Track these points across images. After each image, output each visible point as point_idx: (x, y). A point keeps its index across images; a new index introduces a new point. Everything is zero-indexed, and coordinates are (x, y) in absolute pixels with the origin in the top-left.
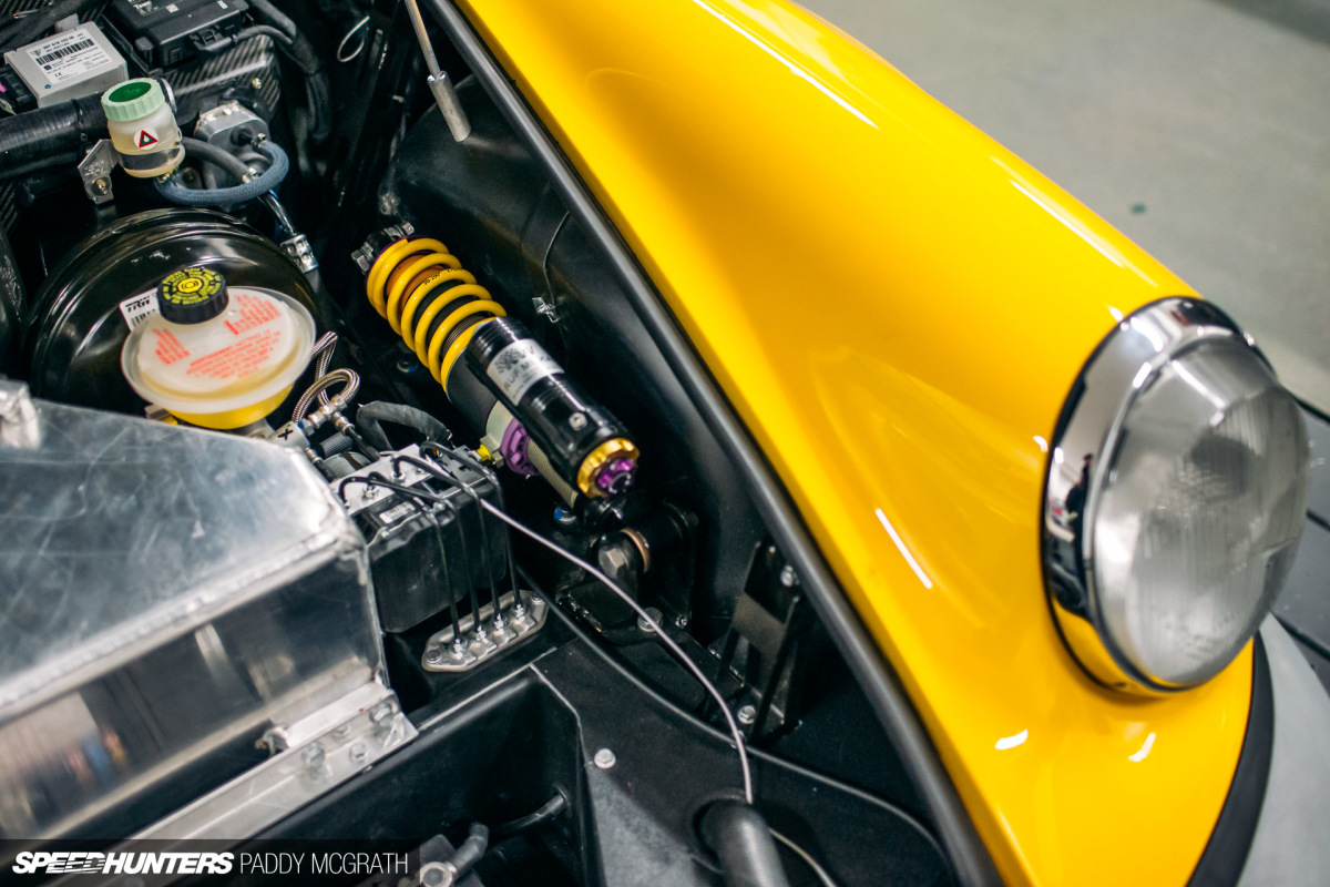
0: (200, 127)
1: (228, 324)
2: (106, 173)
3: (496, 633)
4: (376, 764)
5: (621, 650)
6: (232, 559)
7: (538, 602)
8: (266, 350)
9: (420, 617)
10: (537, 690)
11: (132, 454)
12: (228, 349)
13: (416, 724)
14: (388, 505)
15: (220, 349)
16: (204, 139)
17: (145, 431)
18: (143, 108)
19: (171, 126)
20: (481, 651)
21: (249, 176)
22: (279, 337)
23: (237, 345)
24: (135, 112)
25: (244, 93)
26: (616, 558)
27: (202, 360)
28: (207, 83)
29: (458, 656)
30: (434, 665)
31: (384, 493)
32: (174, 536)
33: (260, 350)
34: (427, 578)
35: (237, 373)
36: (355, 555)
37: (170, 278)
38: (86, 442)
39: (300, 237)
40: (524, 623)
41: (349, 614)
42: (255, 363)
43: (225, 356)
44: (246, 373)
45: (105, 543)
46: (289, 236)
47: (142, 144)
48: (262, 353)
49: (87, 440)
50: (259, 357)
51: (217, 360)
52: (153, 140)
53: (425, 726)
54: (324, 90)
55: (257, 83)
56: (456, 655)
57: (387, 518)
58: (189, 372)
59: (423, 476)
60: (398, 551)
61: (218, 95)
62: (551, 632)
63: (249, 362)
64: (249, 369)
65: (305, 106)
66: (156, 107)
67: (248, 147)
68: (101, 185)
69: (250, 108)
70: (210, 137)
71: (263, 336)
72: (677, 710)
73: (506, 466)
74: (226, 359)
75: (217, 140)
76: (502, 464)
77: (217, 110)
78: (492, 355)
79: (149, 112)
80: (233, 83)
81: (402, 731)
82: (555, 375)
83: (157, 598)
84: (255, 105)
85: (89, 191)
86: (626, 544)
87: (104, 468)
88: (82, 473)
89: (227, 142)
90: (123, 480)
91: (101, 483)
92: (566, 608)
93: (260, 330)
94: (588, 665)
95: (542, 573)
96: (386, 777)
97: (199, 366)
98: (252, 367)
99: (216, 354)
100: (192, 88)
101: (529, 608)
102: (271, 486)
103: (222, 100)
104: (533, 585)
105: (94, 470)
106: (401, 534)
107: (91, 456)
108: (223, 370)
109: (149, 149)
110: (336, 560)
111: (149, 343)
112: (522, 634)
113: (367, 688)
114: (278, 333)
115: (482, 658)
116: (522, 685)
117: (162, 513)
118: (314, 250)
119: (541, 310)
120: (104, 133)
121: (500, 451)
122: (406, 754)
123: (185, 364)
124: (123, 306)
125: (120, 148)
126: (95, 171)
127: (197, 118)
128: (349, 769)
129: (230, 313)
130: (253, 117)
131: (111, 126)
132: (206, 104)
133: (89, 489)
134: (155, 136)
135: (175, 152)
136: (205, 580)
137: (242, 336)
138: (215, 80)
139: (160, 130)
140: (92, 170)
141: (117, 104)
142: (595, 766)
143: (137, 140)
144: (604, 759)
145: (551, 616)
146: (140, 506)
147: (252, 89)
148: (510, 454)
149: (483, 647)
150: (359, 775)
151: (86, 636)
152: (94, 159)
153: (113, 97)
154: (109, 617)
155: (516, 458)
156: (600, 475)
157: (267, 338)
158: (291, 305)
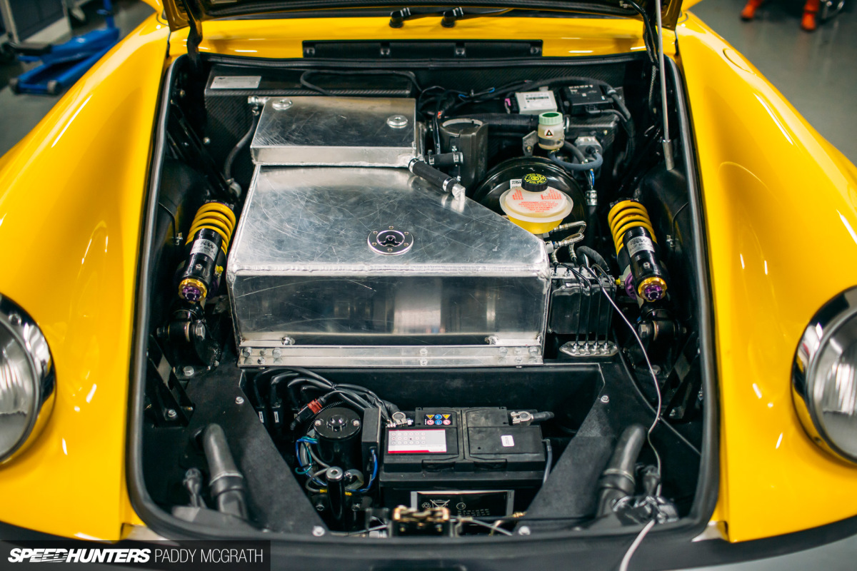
0: (577, 142)
1: (542, 196)
2: (532, 144)
3: (592, 350)
4: (524, 367)
5: (636, 374)
6: (500, 261)
7: (615, 347)
8: (550, 208)
9: (567, 331)
10: (596, 374)
11: (488, 222)
12: (537, 202)
13: (544, 362)
14: (571, 281)
15: (535, 202)
16: (575, 145)
17: (495, 216)
18: (552, 122)
19: (560, 132)
20: (583, 353)
21: (585, 162)
23: (541, 202)
24: (548, 122)
25: (599, 136)
26: (644, 328)
27: (526, 202)
28: (586, 126)
29: (574, 350)
30: (564, 350)
31: (572, 276)
32: (486, 247)
34: (574, 315)
36: (545, 280)
37: (530, 175)
38: (475, 213)
39: (594, 191)
40: (605, 351)
41: (535, 304)
42: (544, 210)
44: (539, 212)
45: (464, 241)
46: (591, 190)
47: (547, 135)
48: (548, 207)
49: (476, 213)
50: (546, 209)
51: (532, 204)
52: (551, 135)
53: (547, 364)
54: (634, 145)
55: (606, 132)
56: (573, 350)
57: (568, 285)
58: (519, 205)
59: (591, 277)
60: (566, 296)
61: (588, 132)
62: (615, 358)
63: (542, 209)
64: (541, 212)
65: (624, 150)
66: (557, 123)
67: (591, 155)
68: (529, 148)
69: (599, 141)
70: (578, 146)
72: (645, 400)
73: (624, 289)
74: (535, 205)
75: (580, 148)
76: (623, 288)
77: (586, 137)
78: (632, 238)
79: (554, 123)
80: (595, 129)
81: (539, 360)
82: (652, 252)
83: (471, 261)
84: (602, 141)
85: (524, 149)
86: (650, 325)
87: (476, 222)
88: (470, 221)
89: (584, 150)
90: (480, 227)
91: (473, 226)
92: (625, 356)
93: (552, 201)
94: (620, 372)
95: (620, 335)
96: (525, 374)
97: (525, 204)
100: (579, 126)
101: (610, 347)
102: (527, 246)
103: (590, 135)
104: (616, 342)
105: (473, 221)
106: (570, 292)
107: (474, 217)
108: (531, 208)
109: (549, 137)
110: (537, 277)
111: (512, 192)
112: (602, 355)
113: (533, 340)
114: (558, 204)
115: (582, 355)
116: (591, 369)
117: (487, 240)
118: (598, 198)
119: (668, 240)
120: (536, 128)
121: (624, 282)
122: (536, 370)
123: (520, 201)
124: (511, 181)
125: (540, 135)
126: (529, 142)
127: (577, 138)
128: (512, 363)
129: (545, 193)
130: (598, 144)
131: (540, 127)
132: (582, 133)
133: (468, 225)
134: (553, 133)
135: (558, 142)
136: (489, 263)
137: (544, 200)
138: (589, 126)
139: (555, 132)
140: (528, 141)
141: (544, 117)
142: (600, 400)
143: (546, 133)
144: (605, 399)
145: (617, 355)
146: (482, 236)
147: (603, 134)
148: (627, 285)
149: (585, 352)
150: (514, 367)
151: (444, 262)
152: (529, 137)
153: (544, 115)
154: (454, 260)
155: (630, 287)
156: (647, 289)
158: (567, 199)
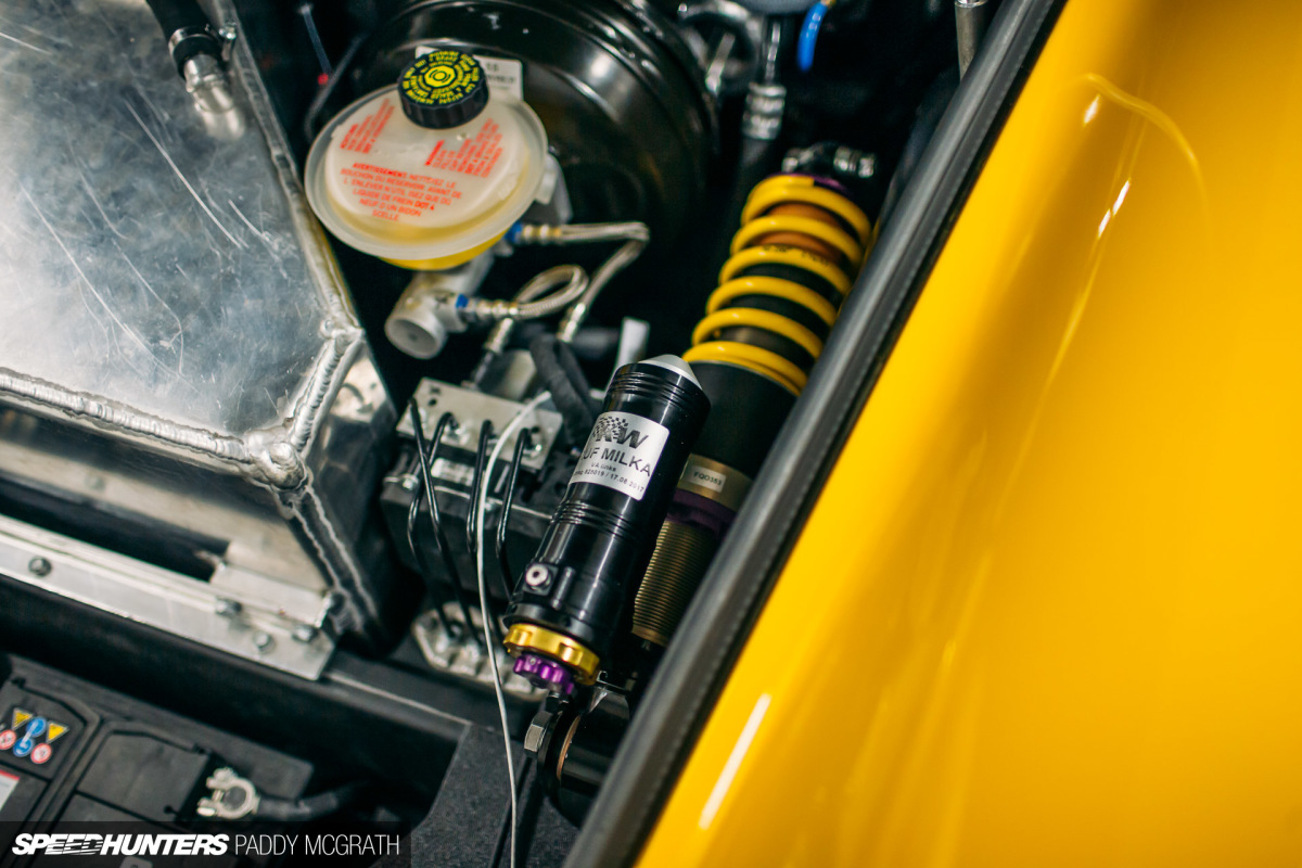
1: (439, 146)
8: (426, 204)
12: (400, 175)
15: (391, 168)
22: (454, 200)
23: (413, 177)
27: (367, 167)
33: (423, 200)
35: (377, 208)
42: (402, 210)
43: (389, 180)
44: (384, 215)
48: (420, 205)
50: (412, 207)
51: (379, 179)
58: (344, 171)
63: (399, 205)
64: (390, 212)
71: (443, 187)
74: (385, 184)
93: (450, 177)
97: (359, 172)
98: (395, 213)
99: (383, 171)
108: (370, 194)
111: (363, 114)
114: (458, 195)
123: (353, 158)
137: (431, 171)
157: (444, 192)
